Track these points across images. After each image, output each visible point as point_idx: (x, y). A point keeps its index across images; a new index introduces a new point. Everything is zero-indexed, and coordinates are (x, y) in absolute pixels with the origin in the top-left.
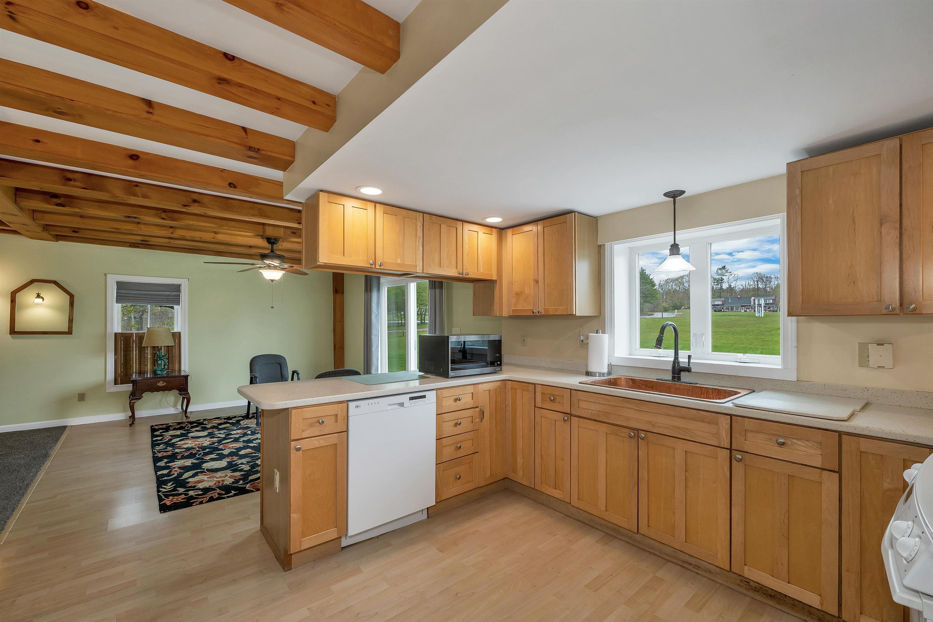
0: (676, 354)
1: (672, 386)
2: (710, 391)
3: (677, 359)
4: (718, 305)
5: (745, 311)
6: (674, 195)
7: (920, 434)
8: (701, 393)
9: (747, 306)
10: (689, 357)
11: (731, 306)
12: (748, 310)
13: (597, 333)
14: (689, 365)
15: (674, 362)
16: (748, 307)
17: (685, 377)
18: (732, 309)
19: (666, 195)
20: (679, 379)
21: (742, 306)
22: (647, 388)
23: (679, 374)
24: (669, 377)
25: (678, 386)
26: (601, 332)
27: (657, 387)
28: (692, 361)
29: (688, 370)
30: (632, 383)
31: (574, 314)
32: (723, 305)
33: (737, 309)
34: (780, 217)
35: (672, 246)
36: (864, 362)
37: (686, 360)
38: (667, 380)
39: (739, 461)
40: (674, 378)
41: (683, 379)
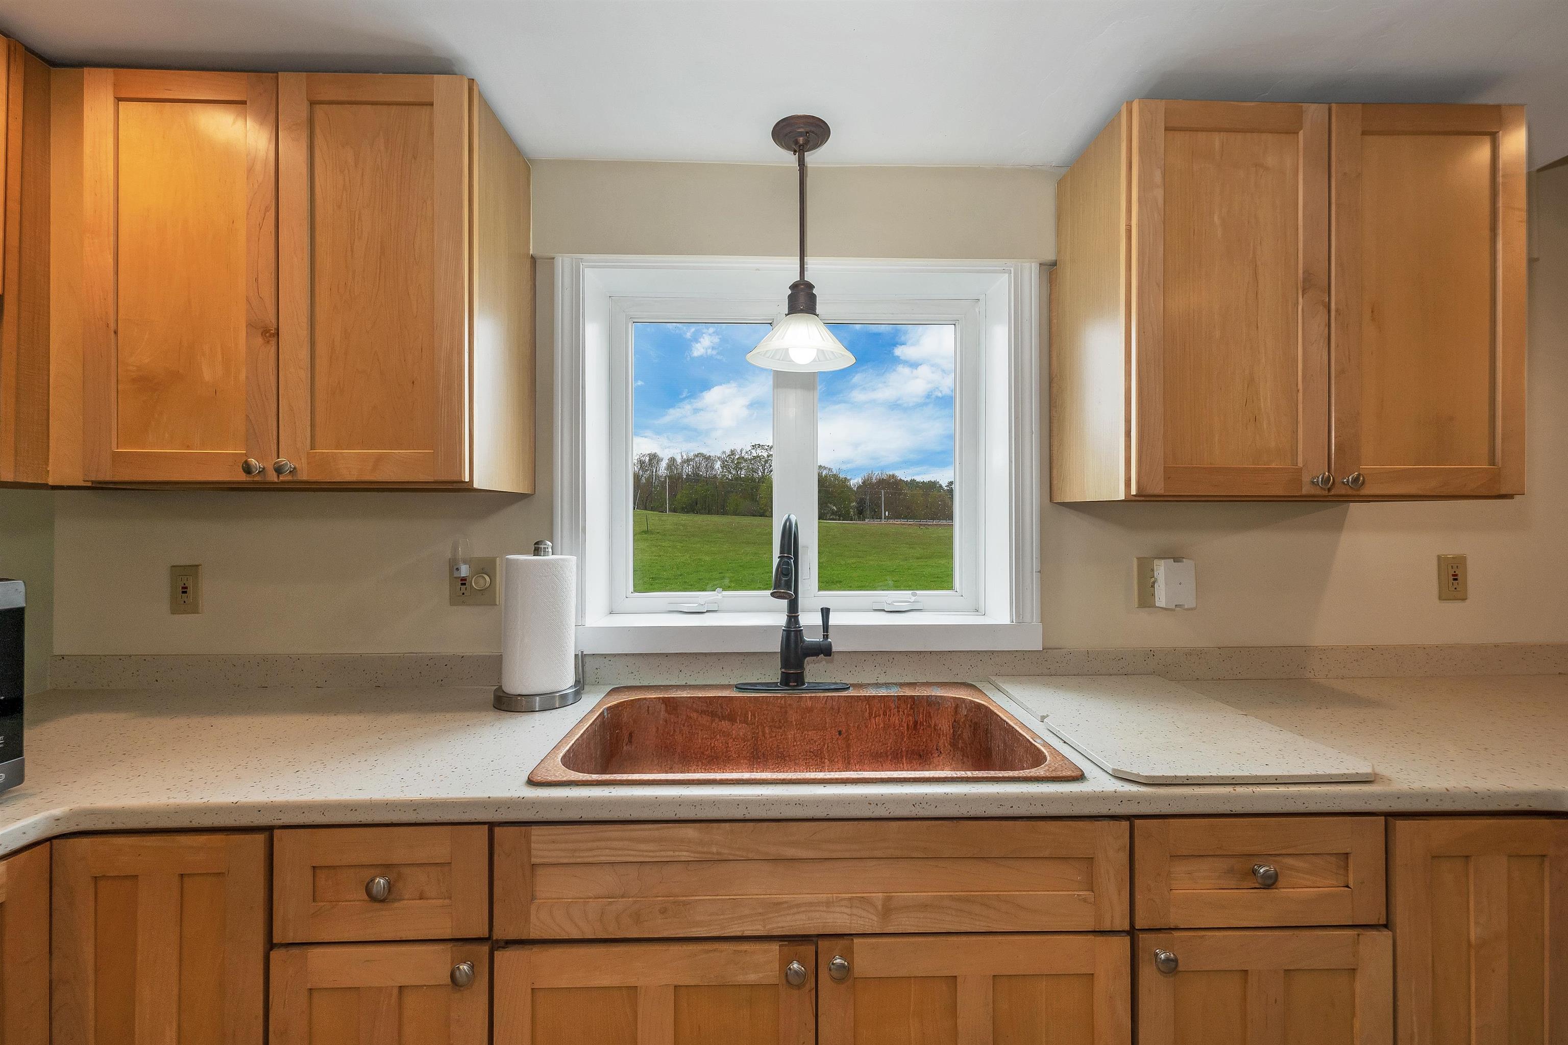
0: (792, 607)
1: (790, 705)
2: (893, 706)
3: (797, 622)
8: (870, 714)
10: (825, 612)
13: (537, 551)
14: (826, 637)
15: (787, 631)
17: (816, 674)
19: (775, 129)
20: (800, 678)
22: (717, 720)
23: (800, 666)
24: (773, 674)
25: (809, 703)
26: (550, 550)
27: (746, 714)
28: (834, 620)
29: (825, 648)
30: (666, 711)
31: (467, 479)
34: (1012, 269)
35: (794, 287)
36: (1146, 598)
37: (817, 620)
38: (768, 687)
39: (1171, 967)
40: (786, 680)
41: (809, 678)
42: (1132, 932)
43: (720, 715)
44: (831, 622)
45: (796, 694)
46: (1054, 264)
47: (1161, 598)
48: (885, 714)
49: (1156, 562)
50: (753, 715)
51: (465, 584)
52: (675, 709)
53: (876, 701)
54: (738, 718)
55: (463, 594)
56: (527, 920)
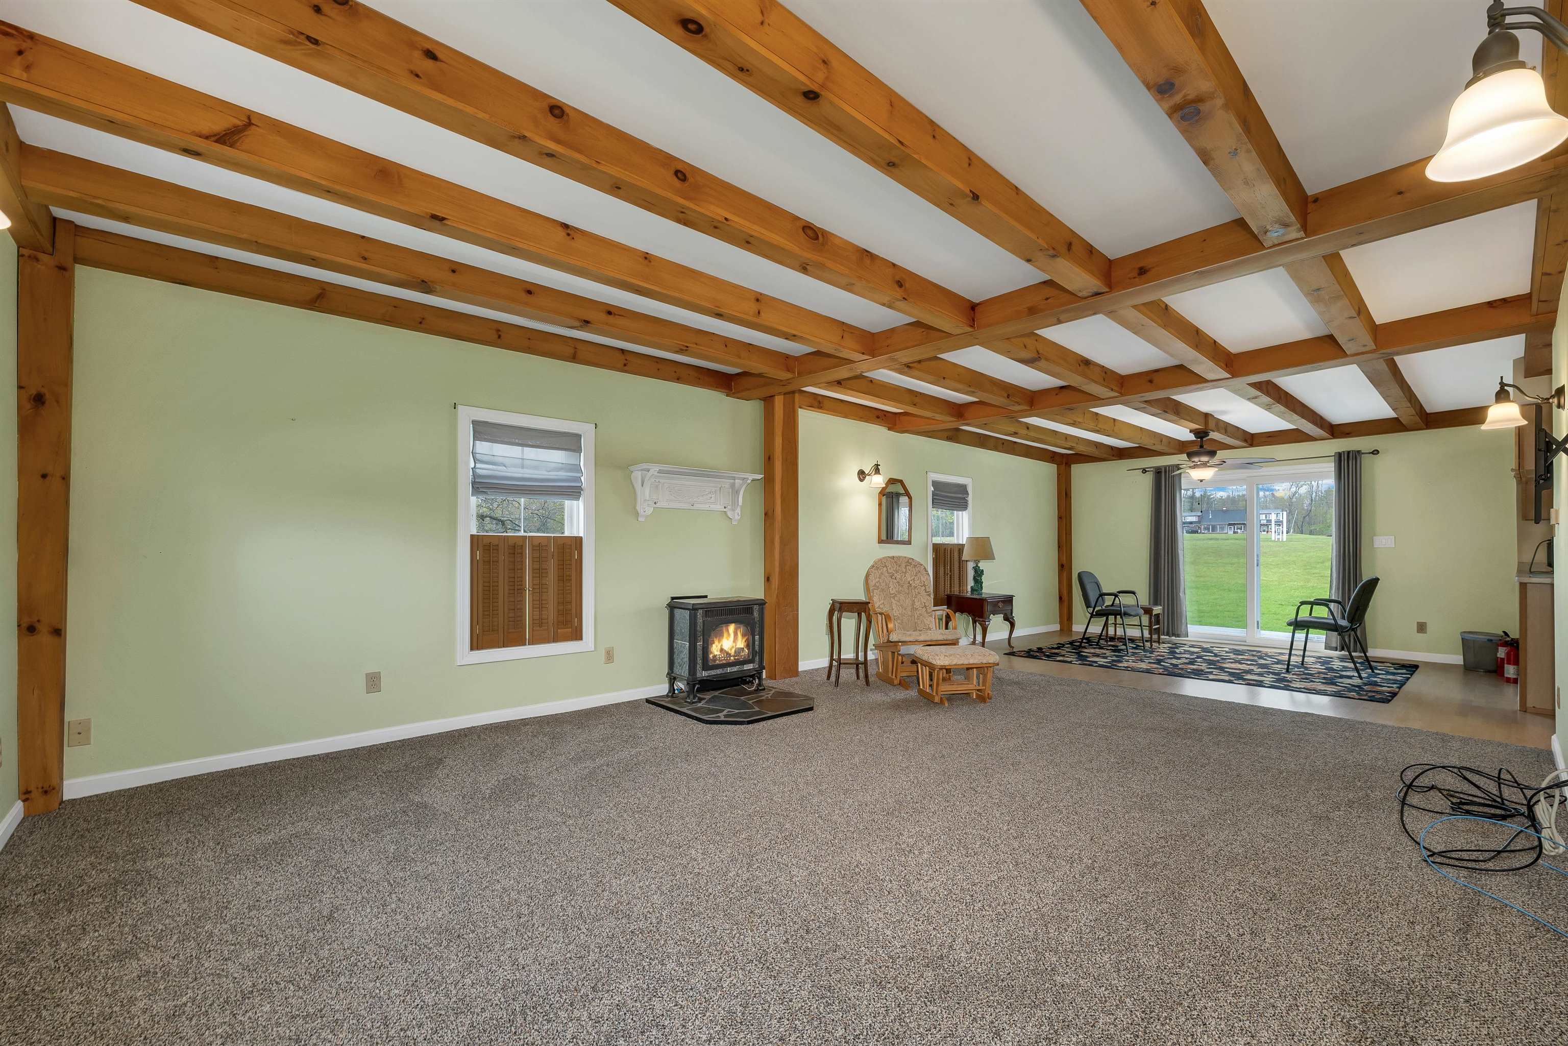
4: (1191, 523)
5: (1235, 532)
9: (1238, 524)
11: (1213, 524)
12: (1239, 531)
16: (1239, 526)
18: (1214, 529)
21: (1230, 524)
32: (1199, 522)
33: (1222, 529)
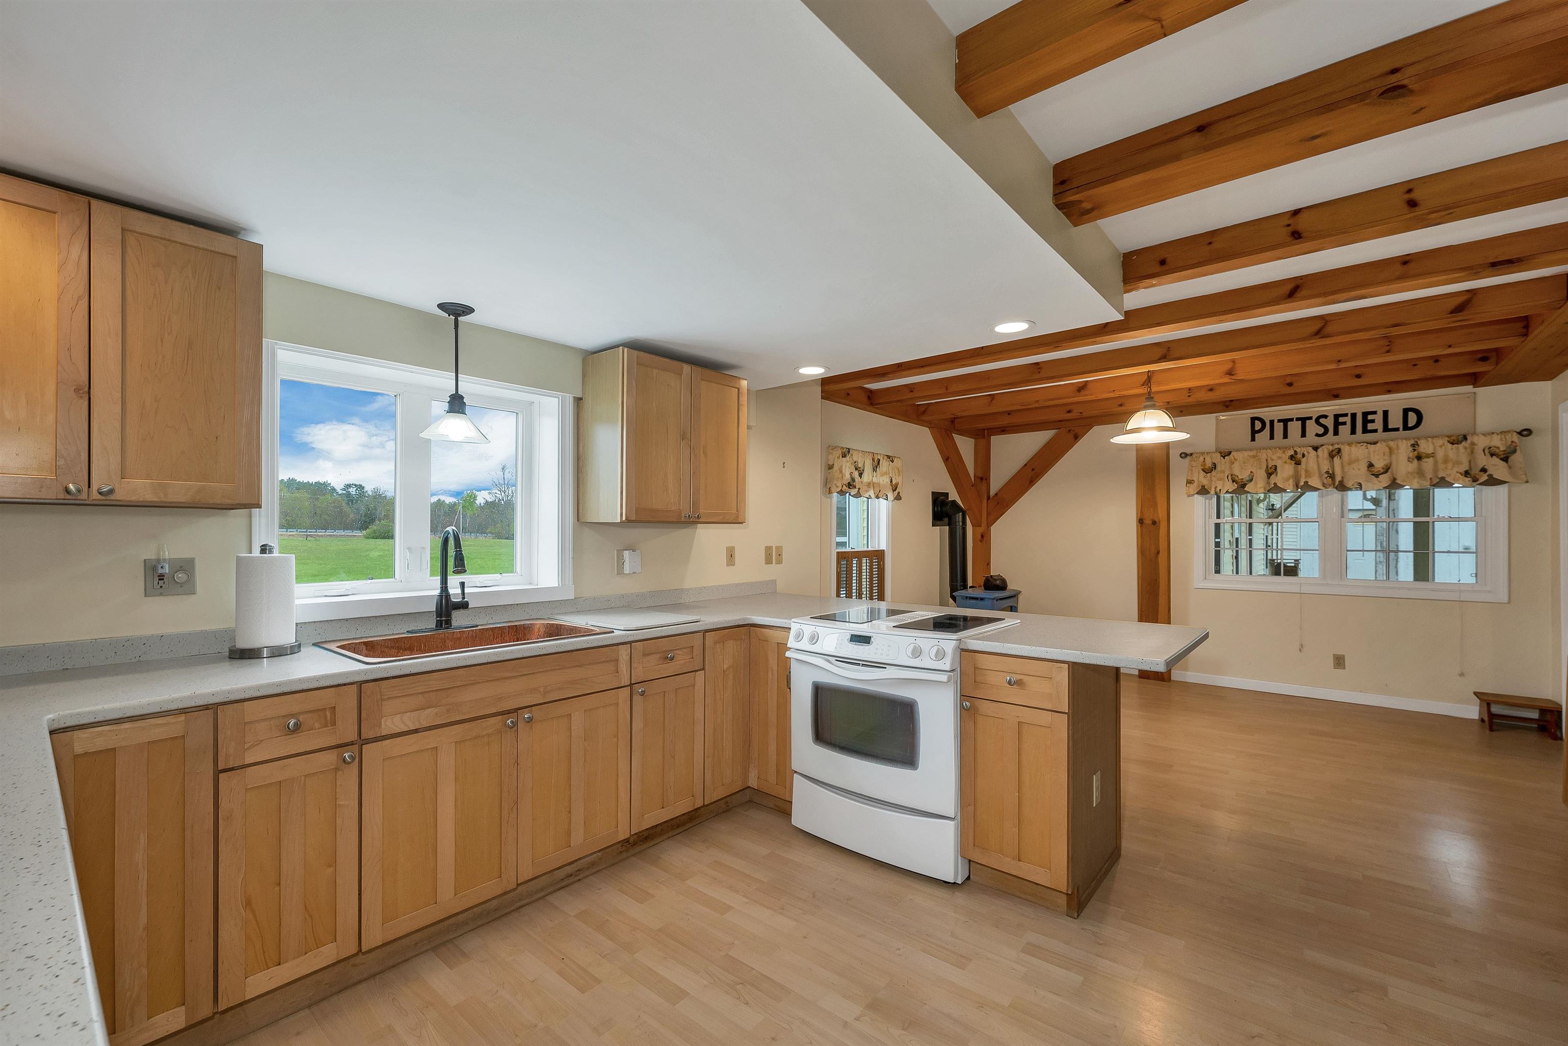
0: (444, 581)
1: (447, 637)
3: (446, 590)
6: (457, 311)
7: (738, 618)
8: (493, 637)
10: (463, 585)
14: (464, 598)
15: (441, 596)
17: (459, 619)
19: (441, 306)
20: (448, 623)
23: (449, 615)
24: (432, 623)
27: (421, 645)
28: (467, 590)
29: (464, 605)
34: (560, 397)
35: (452, 397)
36: (620, 572)
37: (459, 591)
38: (431, 630)
39: (643, 694)
40: (439, 625)
41: (455, 623)
42: (631, 685)
43: (403, 648)
44: (466, 592)
45: (450, 631)
46: (581, 399)
47: (627, 569)
48: (501, 637)
49: (625, 552)
50: (425, 645)
51: (163, 579)
52: (373, 648)
53: (497, 629)
54: (415, 648)
55: (161, 587)
56: (380, 726)
